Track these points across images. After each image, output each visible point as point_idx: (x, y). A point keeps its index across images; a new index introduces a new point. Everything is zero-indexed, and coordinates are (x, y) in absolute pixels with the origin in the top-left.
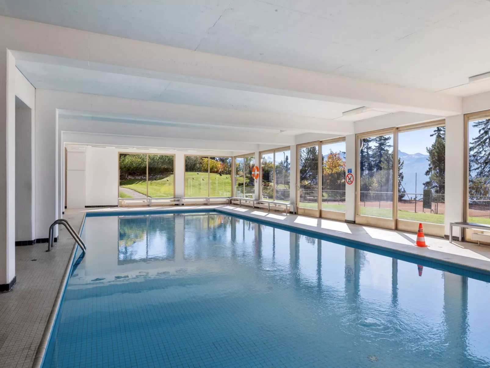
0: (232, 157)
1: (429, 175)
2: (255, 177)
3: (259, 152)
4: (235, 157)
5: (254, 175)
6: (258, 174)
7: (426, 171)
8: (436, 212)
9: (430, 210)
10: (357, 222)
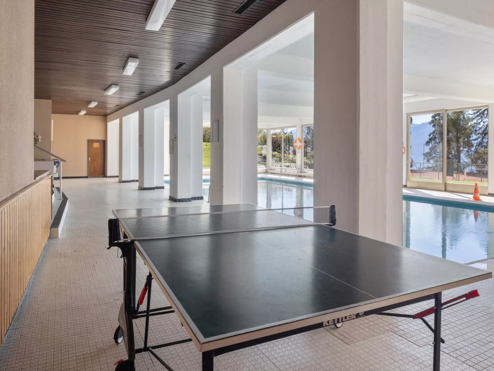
0: (268, 129)
1: (429, 145)
2: (297, 149)
3: (302, 125)
4: (271, 129)
5: (296, 146)
6: (300, 146)
7: (426, 141)
8: (458, 179)
9: (452, 177)
10: (408, 186)
